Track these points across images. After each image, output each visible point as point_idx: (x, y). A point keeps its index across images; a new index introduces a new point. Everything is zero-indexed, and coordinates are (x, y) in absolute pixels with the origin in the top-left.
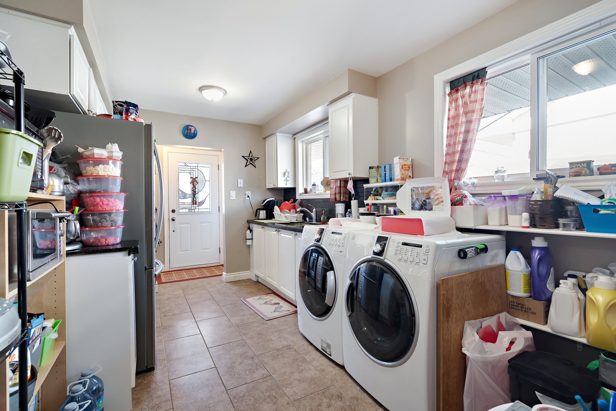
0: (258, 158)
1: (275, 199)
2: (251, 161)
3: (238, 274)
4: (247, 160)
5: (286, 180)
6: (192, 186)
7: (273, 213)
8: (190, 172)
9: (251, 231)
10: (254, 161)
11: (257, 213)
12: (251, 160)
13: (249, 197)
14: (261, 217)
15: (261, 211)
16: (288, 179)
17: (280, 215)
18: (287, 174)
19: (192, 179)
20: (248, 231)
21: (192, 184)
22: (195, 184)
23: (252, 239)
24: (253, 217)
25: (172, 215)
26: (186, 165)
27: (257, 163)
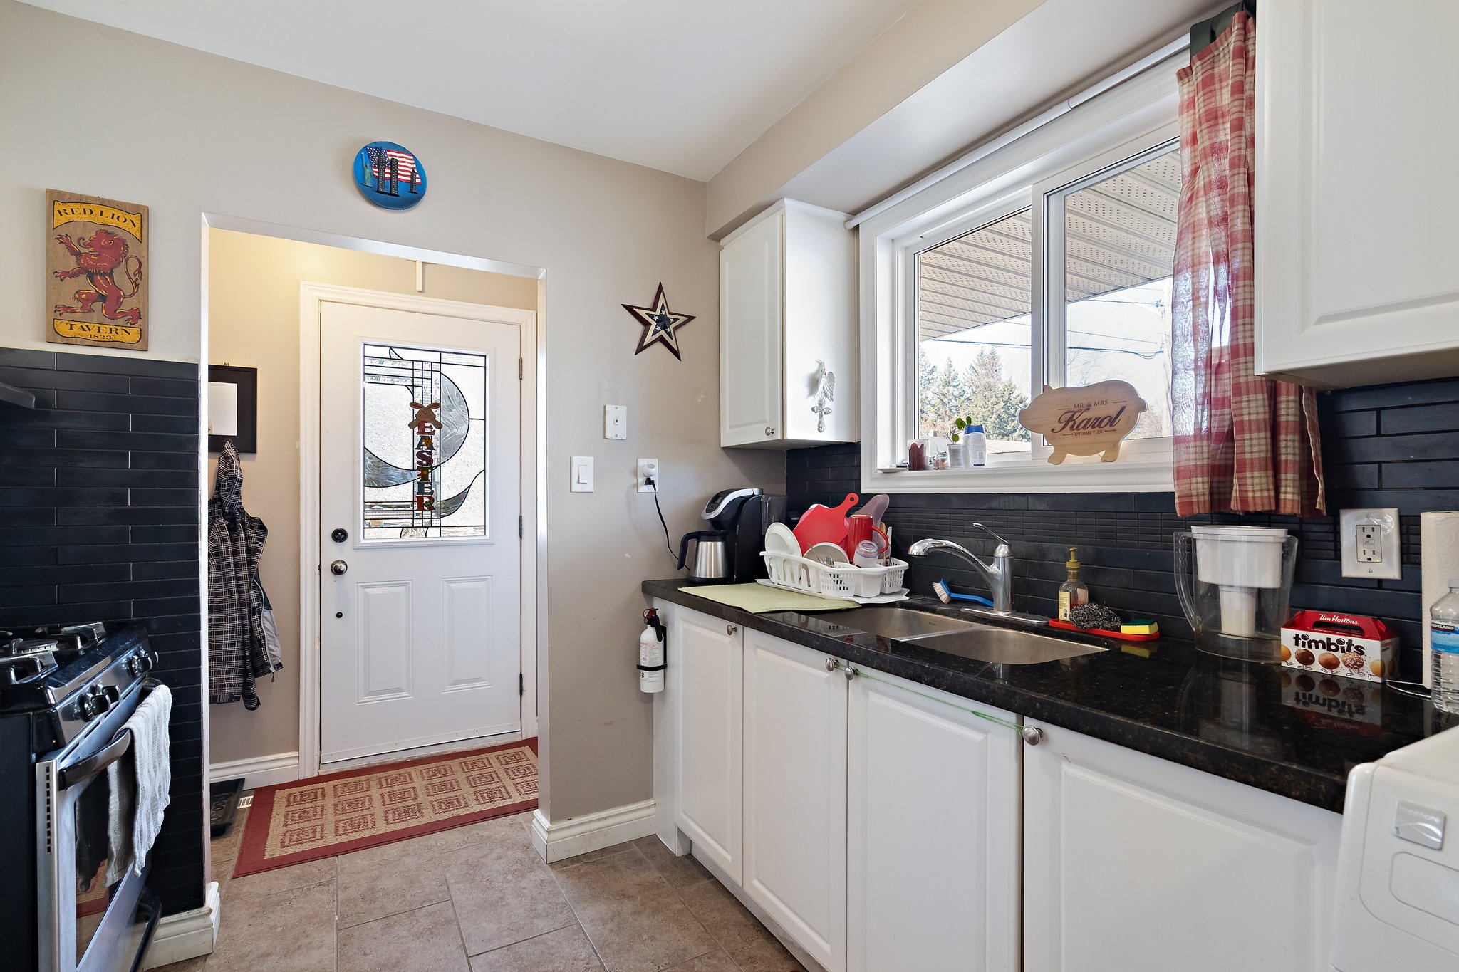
0: (691, 318)
1: (762, 492)
2: (664, 328)
3: (599, 820)
4: (646, 324)
5: (820, 410)
6: (418, 438)
7: (762, 554)
8: (409, 382)
9: (662, 632)
10: (675, 329)
11: (685, 554)
12: (663, 322)
13: (649, 482)
14: (703, 570)
15: (705, 546)
16: (828, 404)
17: (805, 566)
18: (823, 382)
19: (417, 411)
20: (649, 634)
21: (416, 429)
22: (428, 430)
23: (664, 667)
24: (667, 571)
25: (334, 552)
26: (394, 356)
27: (683, 339)
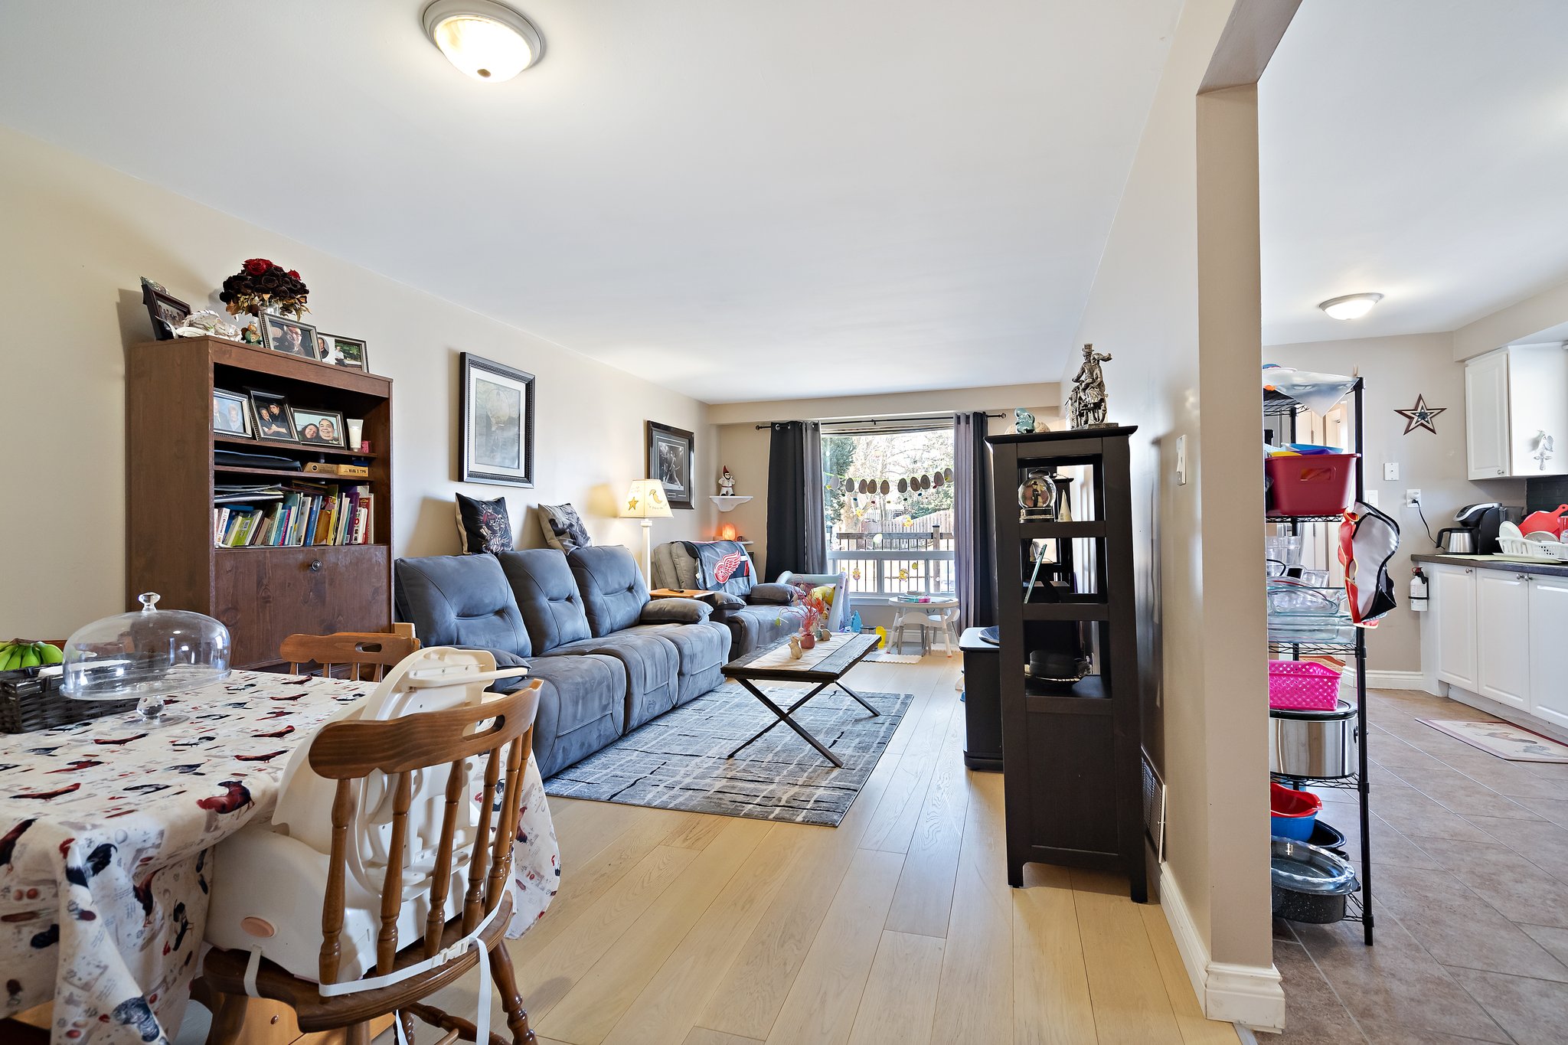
0: (1443, 410)
1: (1501, 505)
2: (1424, 419)
3: (1385, 674)
4: (1411, 418)
5: (1542, 458)
7: (1497, 539)
9: (1425, 580)
10: (1431, 418)
11: (1441, 539)
12: (1423, 416)
13: (1415, 501)
14: (1453, 548)
15: (1455, 536)
16: (1547, 453)
17: (1524, 544)
18: (1543, 442)
20: (1417, 580)
23: (1427, 598)
24: (1429, 549)
27: (1437, 422)
